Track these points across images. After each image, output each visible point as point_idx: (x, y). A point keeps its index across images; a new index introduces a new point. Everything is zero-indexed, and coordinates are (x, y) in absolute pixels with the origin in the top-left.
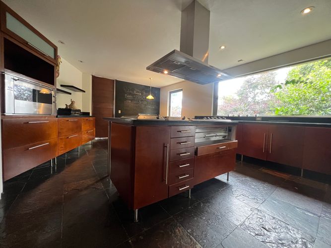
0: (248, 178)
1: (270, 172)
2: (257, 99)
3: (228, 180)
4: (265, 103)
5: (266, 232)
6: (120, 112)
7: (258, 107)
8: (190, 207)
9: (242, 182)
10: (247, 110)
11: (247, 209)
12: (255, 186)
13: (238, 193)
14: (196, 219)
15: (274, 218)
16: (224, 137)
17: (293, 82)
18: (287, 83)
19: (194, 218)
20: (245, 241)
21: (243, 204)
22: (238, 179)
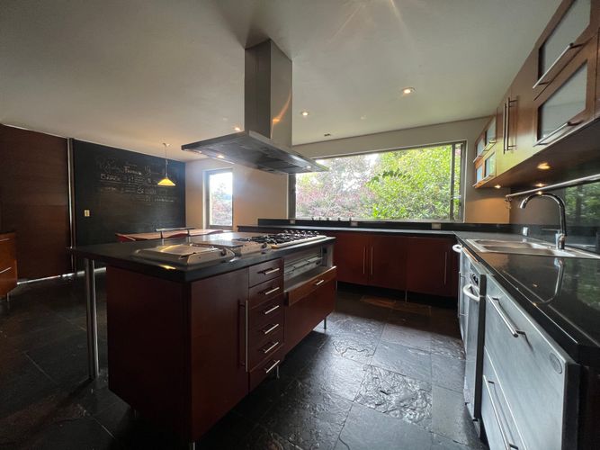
0: (350, 319)
1: (373, 302)
2: (346, 187)
3: (325, 328)
4: (355, 194)
5: (385, 397)
6: (87, 213)
7: (348, 201)
8: (282, 395)
9: (346, 327)
10: (333, 205)
11: (359, 369)
12: (360, 329)
13: (343, 347)
14: (296, 413)
15: (390, 372)
16: (318, 262)
17: (391, 173)
18: (385, 174)
19: (293, 412)
20: (367, 421)
21: (353, 363)
22: (338, 323)
